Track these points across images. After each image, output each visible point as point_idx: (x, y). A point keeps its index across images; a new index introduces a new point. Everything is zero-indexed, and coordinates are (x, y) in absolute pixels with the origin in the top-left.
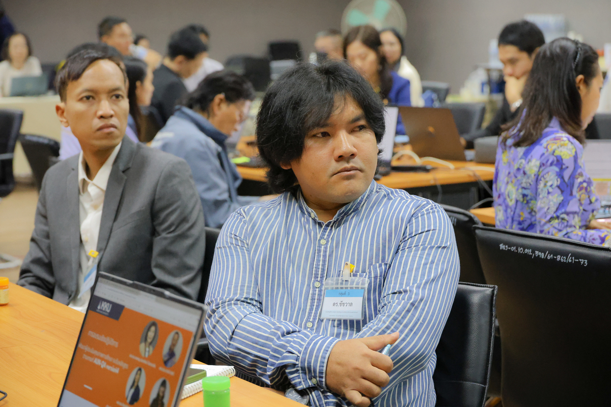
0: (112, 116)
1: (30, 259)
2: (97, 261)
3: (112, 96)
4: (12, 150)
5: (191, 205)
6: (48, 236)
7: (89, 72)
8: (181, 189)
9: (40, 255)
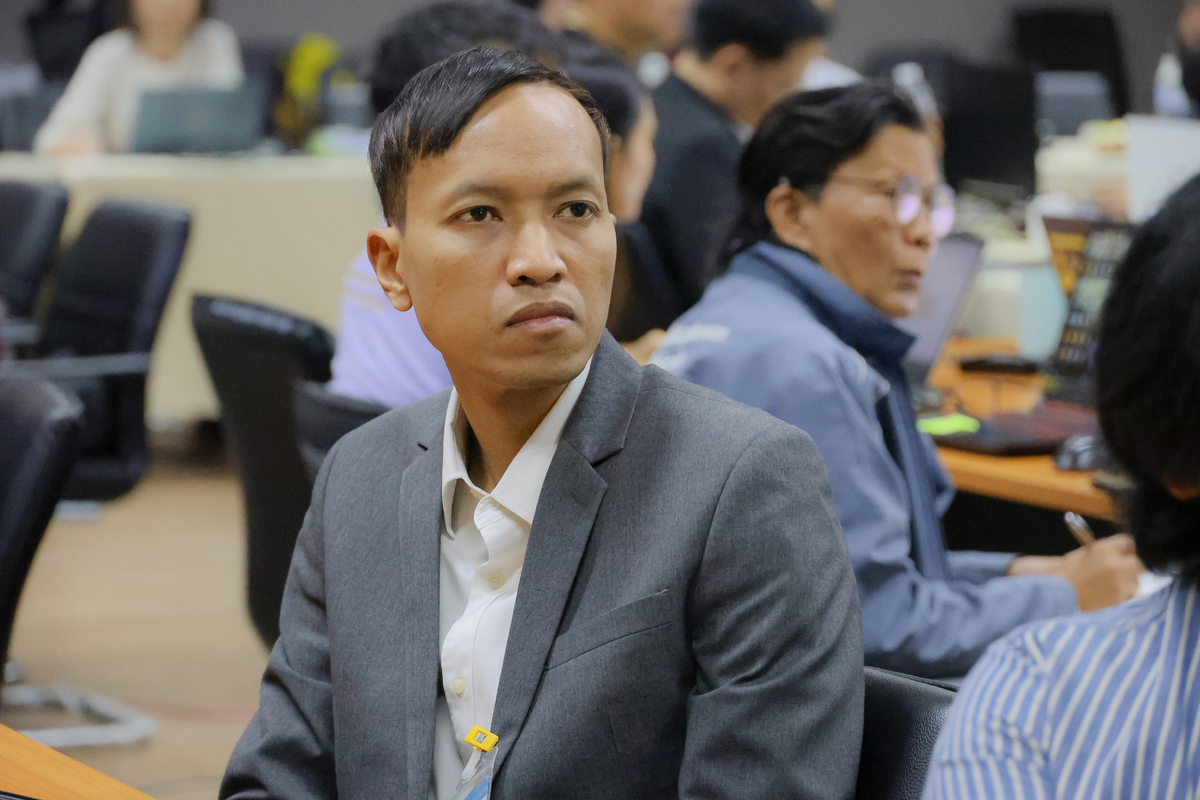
0: (557, 277)
1: (260, 742)
2: (491, 765)
3: (558, 211)
4: (147, 342)
5: (822, 590)
6: (324, 668)
7: (485, 125)
8: (791, 532)
9: (296, 729)
